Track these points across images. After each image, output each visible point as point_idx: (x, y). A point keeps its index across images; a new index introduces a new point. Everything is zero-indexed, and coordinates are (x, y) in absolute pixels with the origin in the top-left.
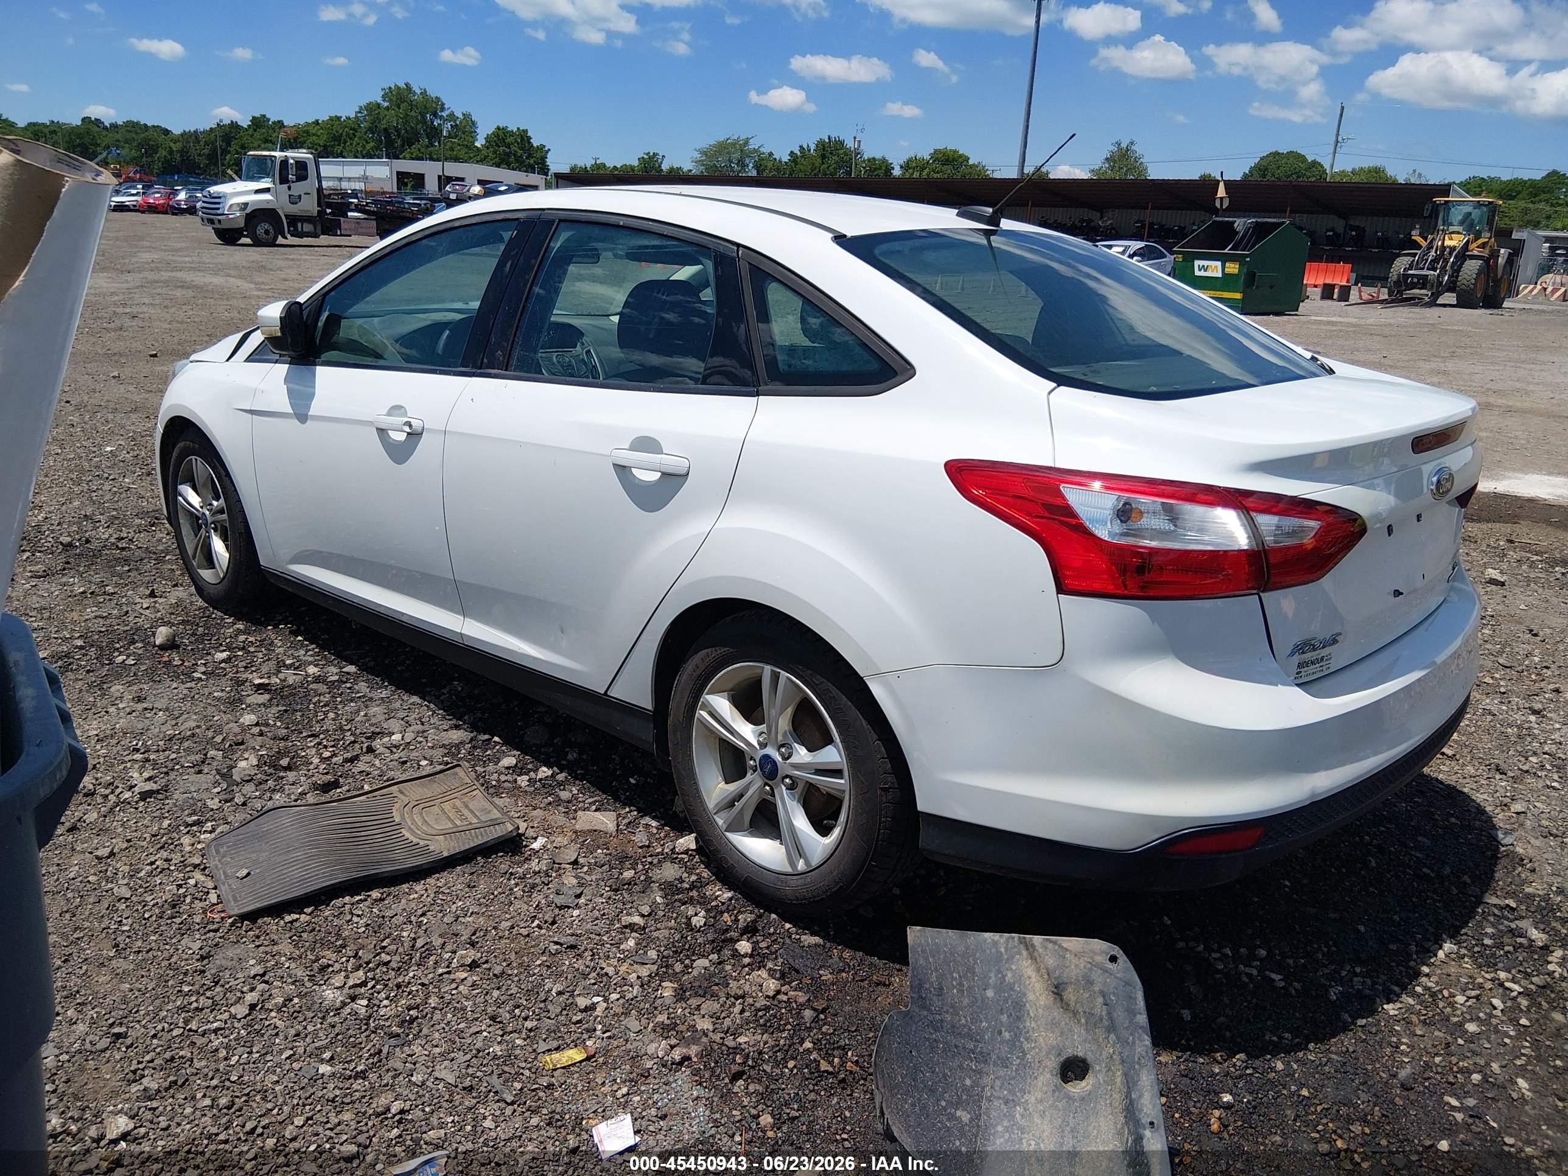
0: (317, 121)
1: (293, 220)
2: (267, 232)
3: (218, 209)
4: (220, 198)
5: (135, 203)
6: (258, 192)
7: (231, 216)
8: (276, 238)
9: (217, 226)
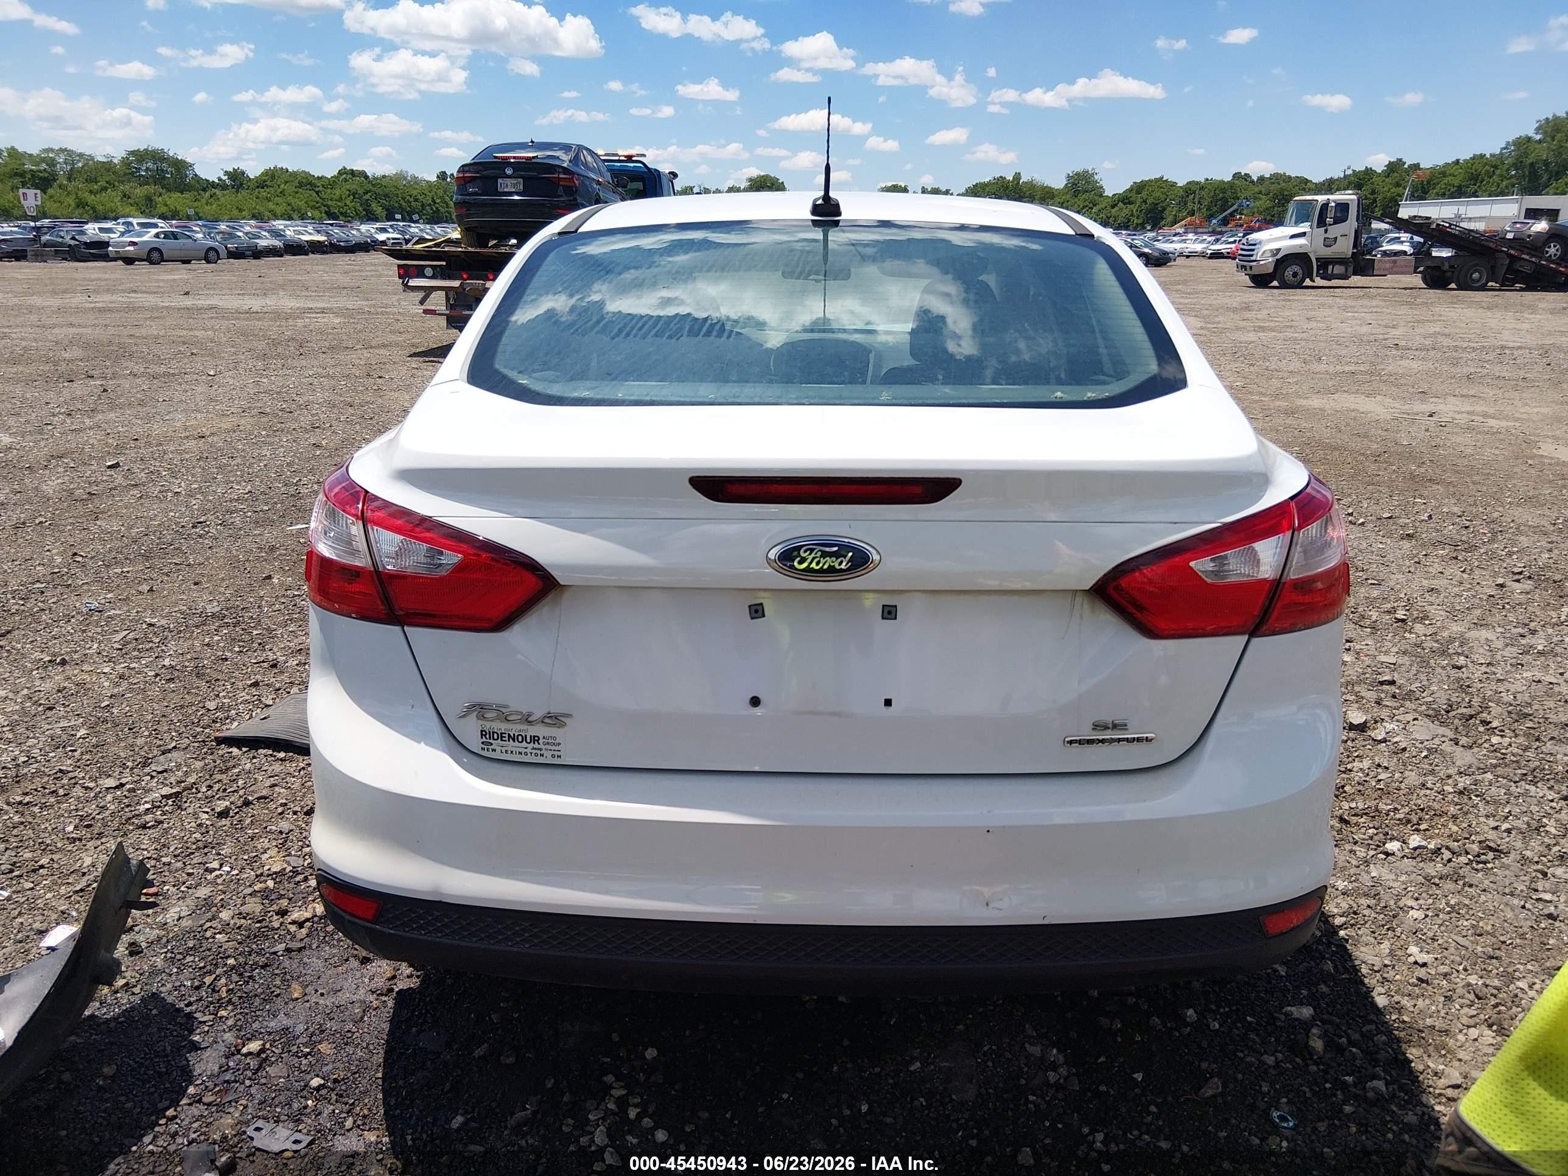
0: (1458, 161)
1: (1324, 264)
2: (1295, 275)
3: (1252, 256)
4: (1255, 245)
5: (1229, 251)
6: (1293, 237)
7: (1261, 263)
8: (1303, 281)
9: (1249, 272)
